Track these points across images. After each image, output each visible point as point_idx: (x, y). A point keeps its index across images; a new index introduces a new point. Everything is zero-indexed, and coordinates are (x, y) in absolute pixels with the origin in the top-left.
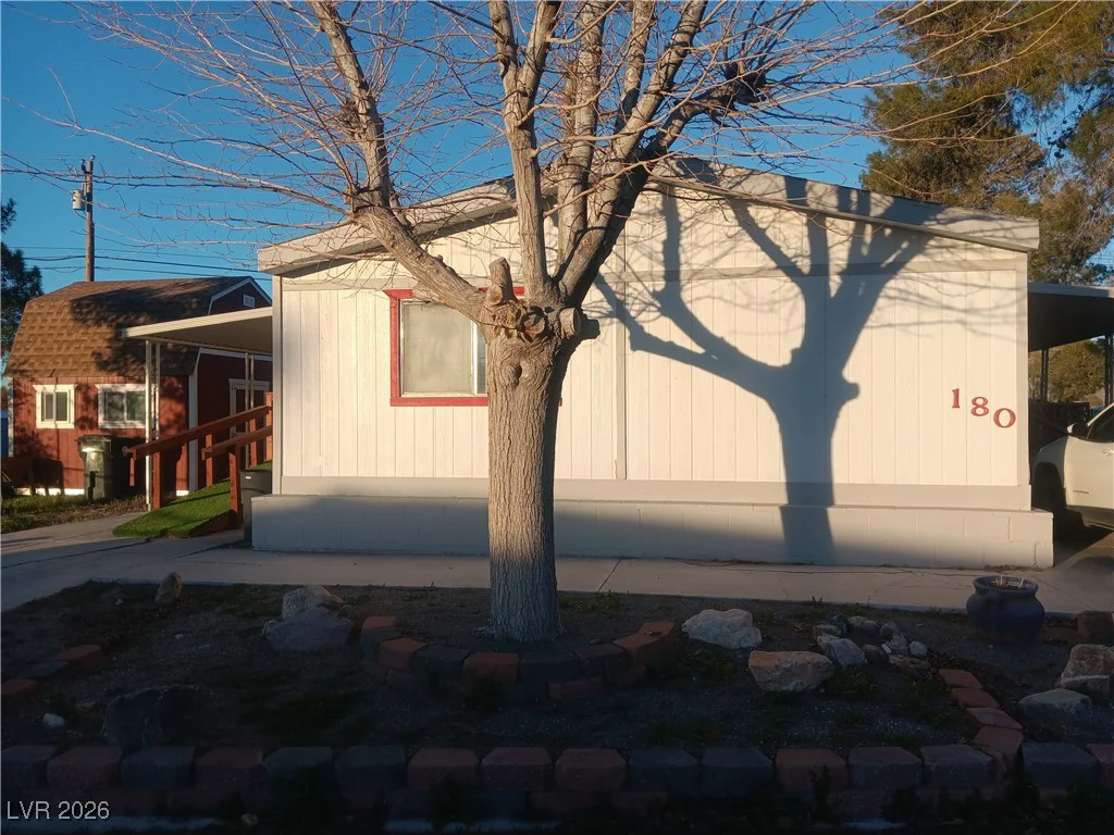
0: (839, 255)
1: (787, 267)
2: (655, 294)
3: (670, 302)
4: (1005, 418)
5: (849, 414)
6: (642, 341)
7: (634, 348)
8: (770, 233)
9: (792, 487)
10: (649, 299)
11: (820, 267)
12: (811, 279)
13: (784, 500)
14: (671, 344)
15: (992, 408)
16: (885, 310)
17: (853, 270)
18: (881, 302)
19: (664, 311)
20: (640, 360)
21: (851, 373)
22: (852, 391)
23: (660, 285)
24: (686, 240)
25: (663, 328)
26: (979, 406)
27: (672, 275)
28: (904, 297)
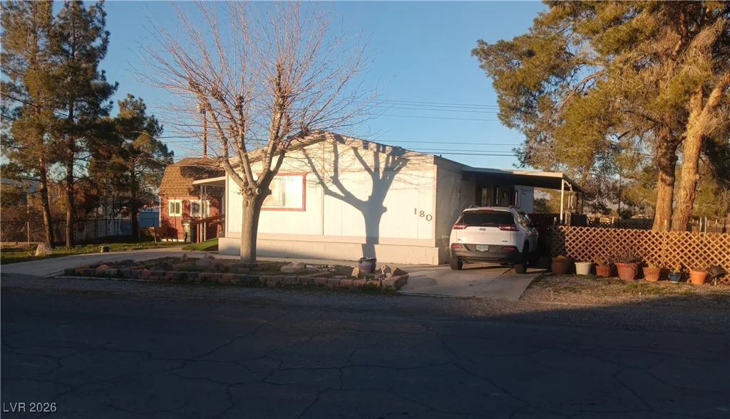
0: (382, 166)
1: (368, 169)
2: (331, 177)
3: (335, 180)
4: (429, 218)
5: (384, 217)
6: (327, 192)
7: (326, 194)
8: (364, 158)
9: (368, 238)
10: (329, 179)
11: (377, 169)
12: (374, 173)
13: (365, 242)
14: (335, 193)
15: (426, 214)
16: (394, 184)
17: (386, 169)
18: (393, 181)
19: (334, 183)
20: (327, 197)
21: (385, 204)
22: (385, 210)
23: (333, 174)
24: (340, 160)
25: (334, 188)
26: (422, 214)
27: (336, 170)
28: (400, 180)
